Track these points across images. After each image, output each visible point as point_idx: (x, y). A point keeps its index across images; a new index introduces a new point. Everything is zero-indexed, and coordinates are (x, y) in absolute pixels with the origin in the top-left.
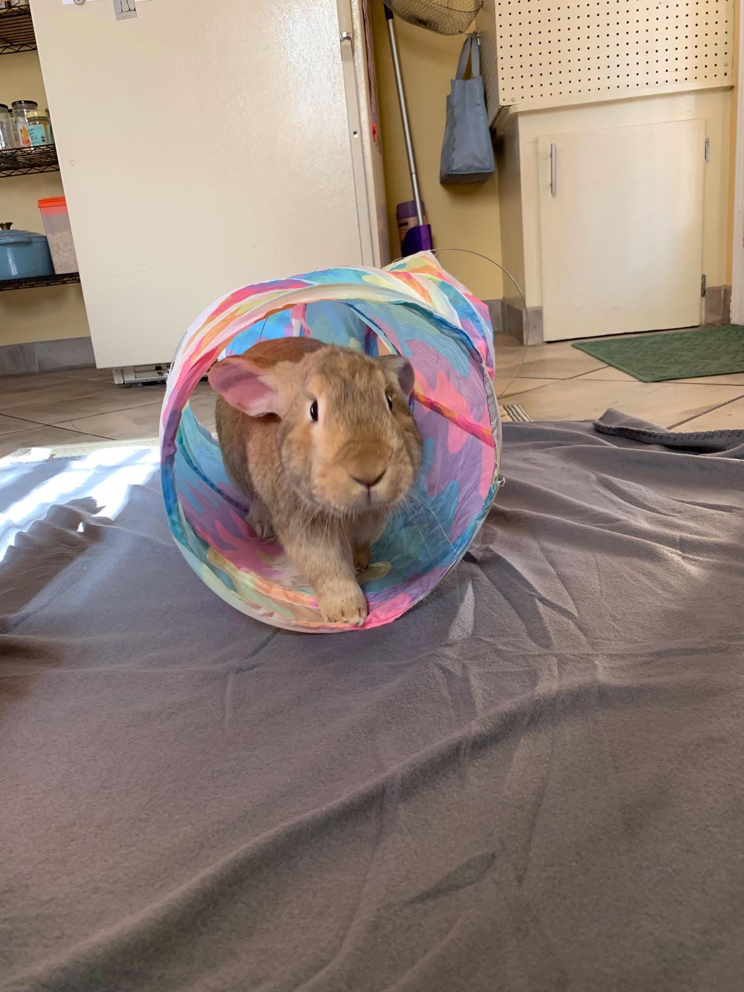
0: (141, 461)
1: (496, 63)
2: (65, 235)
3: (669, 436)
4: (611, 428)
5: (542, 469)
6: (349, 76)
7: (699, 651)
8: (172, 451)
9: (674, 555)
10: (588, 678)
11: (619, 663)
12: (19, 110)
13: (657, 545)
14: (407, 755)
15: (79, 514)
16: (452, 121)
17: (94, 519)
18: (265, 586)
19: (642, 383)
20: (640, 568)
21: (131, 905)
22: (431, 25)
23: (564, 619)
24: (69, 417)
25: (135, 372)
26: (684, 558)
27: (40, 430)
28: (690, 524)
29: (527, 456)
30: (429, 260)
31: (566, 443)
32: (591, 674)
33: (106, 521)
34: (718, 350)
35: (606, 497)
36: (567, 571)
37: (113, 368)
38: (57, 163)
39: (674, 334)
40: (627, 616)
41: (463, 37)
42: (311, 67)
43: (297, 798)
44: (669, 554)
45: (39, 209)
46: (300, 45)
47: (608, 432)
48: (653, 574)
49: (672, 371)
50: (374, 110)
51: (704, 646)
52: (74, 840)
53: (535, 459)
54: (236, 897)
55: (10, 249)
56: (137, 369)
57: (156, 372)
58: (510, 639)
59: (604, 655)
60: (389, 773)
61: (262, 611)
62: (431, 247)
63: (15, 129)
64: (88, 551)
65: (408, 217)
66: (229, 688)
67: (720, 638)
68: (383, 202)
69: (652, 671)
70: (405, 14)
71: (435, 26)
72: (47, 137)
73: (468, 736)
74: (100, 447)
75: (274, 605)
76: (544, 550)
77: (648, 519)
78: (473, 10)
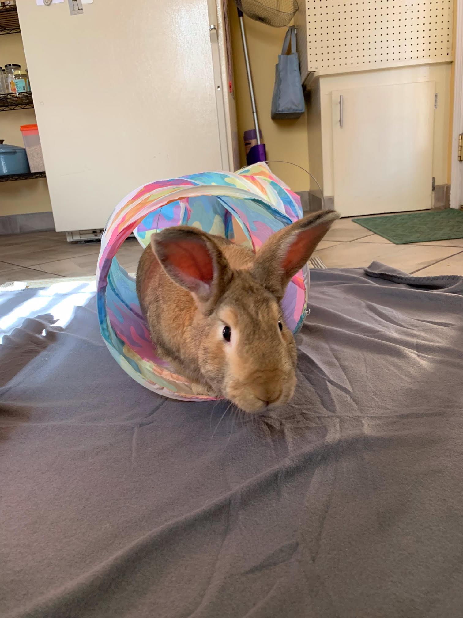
0: (82, 290)
1: (306, 45)
2: (37, 149)
3: (410, 279)
4: (376, 274)
5: (331, 298)
6: (215, 52)
7: (427, 415)
8: (105, 285)
9: (413, 354)
10: (358, 432)
11: (378, 422)
12: (9, 70)
13: (402, 347)
14: (245, 479)
15: (44, 324)
16: (279, 81)
17: (52, 327)
18: (159, 370)
19: (395, 245)
20: (392, 362)
21: (71, 574)
22: (266, 21)
23: (344, 394)
24: (37, 262)
25: (80, 234)
26: (418, 356)
27: (20, 270)
28: (423, 334)
29: (323, 290)
30: (264, 167)
31: (348, 282)
32: (360, 429)
33: (60, 329)
34: (442, 224)
35: (371, 317)
36: (346, 363)
37: (66, 232)
38: (32, 103)
39: (415, 214)
40: (383, 392)
41: (286, 29)
42: (192, 46)
43: (176, 506)
44: (410, 354)
45: (21, 132)
46: (185, 32)
47: (373, 276)
48: (400, 366)
49: (414, 238)
50: (231, 73)
51: (430, 412)
52: (35, 533)
53: (328, 292)
54: (136, 570)
55: (3, 156)
56: (81, 232)
57: (93, 234)
58: (310, 406)
59: (368, 417)
60: (233, 491)
61: (157, 386)
62: (265, 159)
63: (7, 82)
64: (48, 348)
65: (251, 139)
66: (135, 436)
67: (440, 407)
68: (236, 129)
69: (398, 427)
70: (251, 14)
71: (269, 21)
72: (27, 87)
73: (283, 467)
74: (57, 282)
75: (165, 382)
76: (332, 350)
77: (397, 331)
78: (292, 12)
